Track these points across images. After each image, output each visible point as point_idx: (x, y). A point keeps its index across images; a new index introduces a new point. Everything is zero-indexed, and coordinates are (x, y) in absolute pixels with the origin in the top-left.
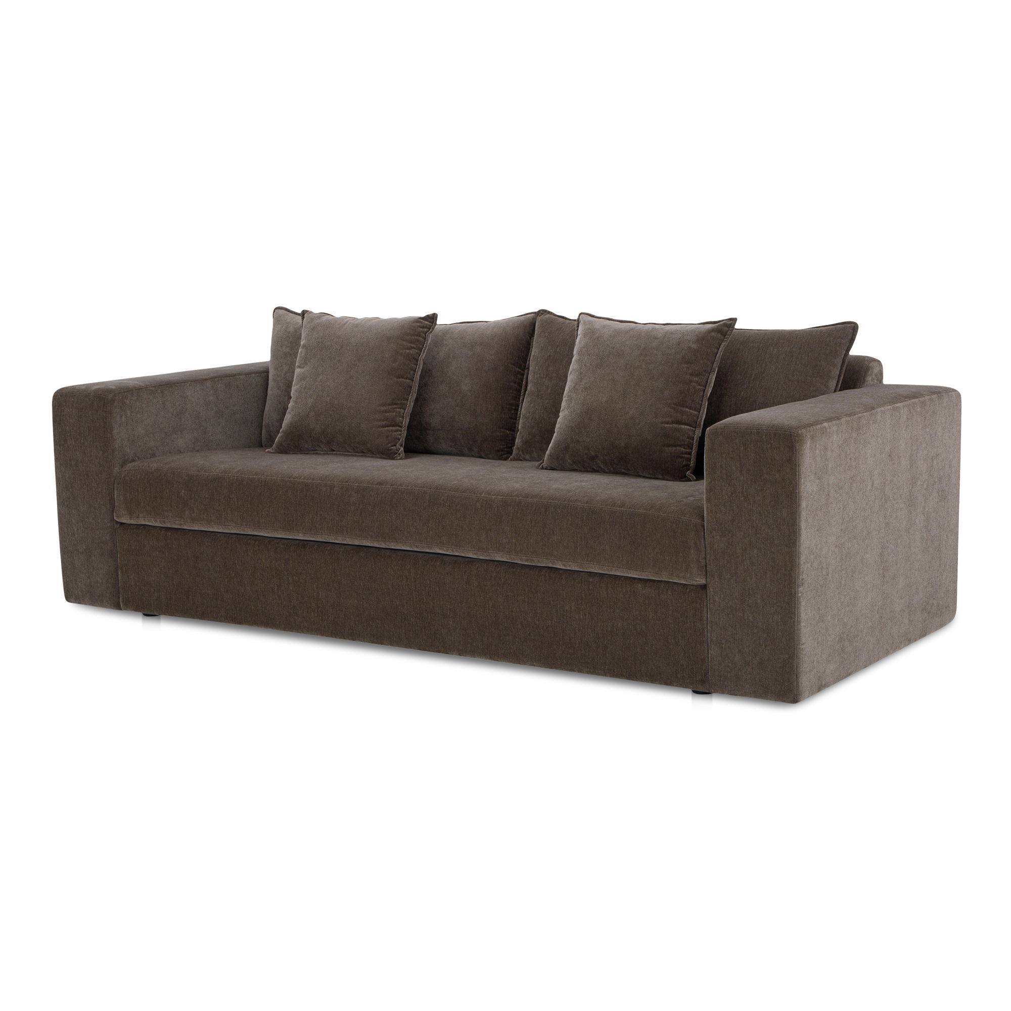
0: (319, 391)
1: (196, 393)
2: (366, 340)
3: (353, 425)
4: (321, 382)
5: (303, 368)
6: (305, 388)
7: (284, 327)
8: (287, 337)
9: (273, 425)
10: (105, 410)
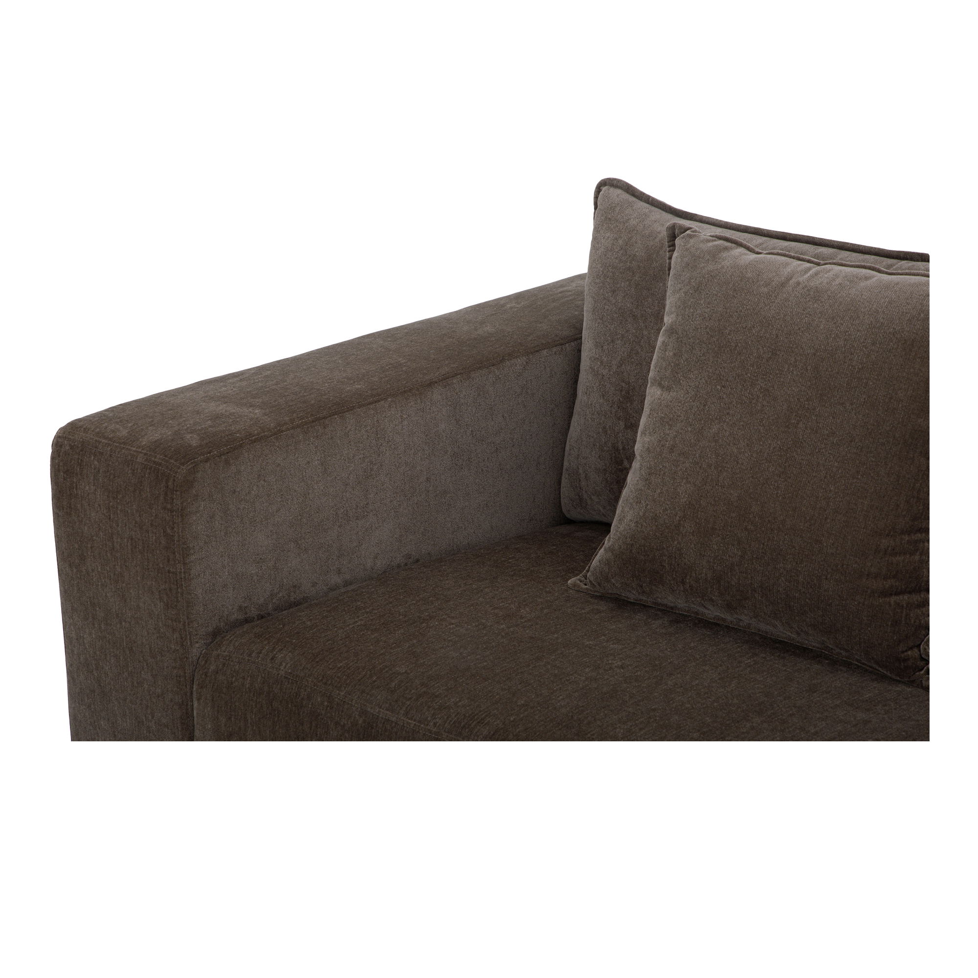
0: (710, 466)
1: (406, 423)
2: (841, 343)
3: (801, 578)
4: (716, 441)
5: (669, 389)
6: (672, 450)
7: (620, 242)
8: (629, 269)
9: (587, 478)
10: (169, 506)
